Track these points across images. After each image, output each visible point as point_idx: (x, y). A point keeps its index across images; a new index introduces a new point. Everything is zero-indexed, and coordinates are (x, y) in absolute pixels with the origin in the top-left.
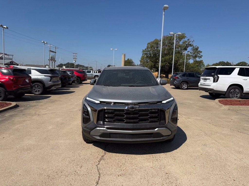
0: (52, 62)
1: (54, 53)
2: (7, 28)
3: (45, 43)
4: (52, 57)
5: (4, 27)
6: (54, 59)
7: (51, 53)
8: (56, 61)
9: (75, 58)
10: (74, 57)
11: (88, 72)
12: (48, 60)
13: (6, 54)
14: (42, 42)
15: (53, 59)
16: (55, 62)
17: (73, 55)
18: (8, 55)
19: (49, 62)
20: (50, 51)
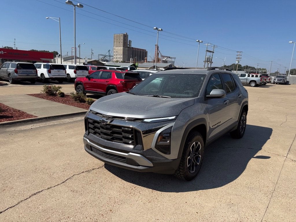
0: (208, 64)
1: (212, 53)
2: (162, 30)
3: (200, 42)
4: (208, 58)
5: (159, 29)
6: (211, 60)
7: (208, 53)
8: (212, 62)
9: (239, 58)
10: (237, 57)
11: (242, 75)
12: (204, 61)
13: (169, 57)
14: (197, 41)
15: (209, 60)
16: (211, 64)
17: (237, 54)
18: (171, 58)
19: (204, 64)
20: (207, 51)
